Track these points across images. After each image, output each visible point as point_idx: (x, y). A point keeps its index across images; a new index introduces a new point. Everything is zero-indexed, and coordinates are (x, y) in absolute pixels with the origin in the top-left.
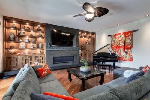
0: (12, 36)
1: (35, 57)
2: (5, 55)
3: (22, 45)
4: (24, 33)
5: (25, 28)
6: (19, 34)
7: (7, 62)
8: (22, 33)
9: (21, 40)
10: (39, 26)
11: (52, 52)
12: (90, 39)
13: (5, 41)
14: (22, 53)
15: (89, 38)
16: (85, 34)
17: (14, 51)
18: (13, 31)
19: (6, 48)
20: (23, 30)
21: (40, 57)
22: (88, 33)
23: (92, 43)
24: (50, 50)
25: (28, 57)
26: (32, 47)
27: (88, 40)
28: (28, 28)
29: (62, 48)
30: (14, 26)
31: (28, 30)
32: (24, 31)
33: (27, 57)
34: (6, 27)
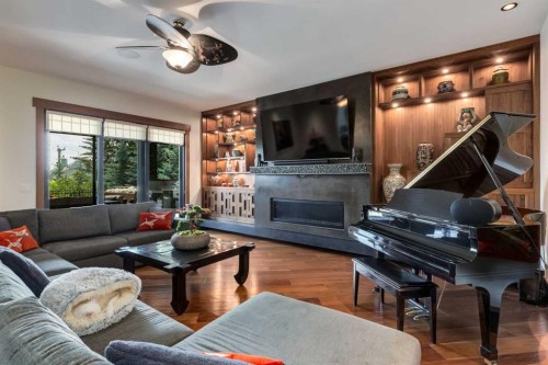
1: (240, 194)
2: (204, 186)
3: (230, 165)
4: (234, 136)
5: (234, 125)
8: (228, 138)
9: (227, 154)
10: (255, 110)
13: (207, 159)
17: (220, 178)
19: (207, 173)
20: (230, 130)
21: (249, 195)
25: (230, 194)
27: (470, 110)
28: (237, 121)
30: (221, 126)
31: (238, 127)
34: (207, 132)
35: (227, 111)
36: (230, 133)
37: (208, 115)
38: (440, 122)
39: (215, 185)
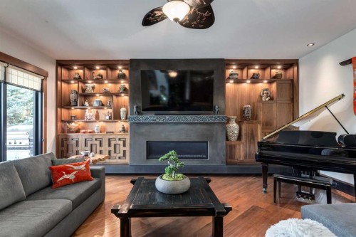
0: (73, 96)
1: (109, 139)
2: (59, 133)
3: (90, 113)
4: (93, 88)
5: (95, 78)
6: (84, 90)
7: (62, 146)
8: (88, 88)
9: (86, 103)
10: (120, 67)
11: (144, 129)
12: (274, 86)
13: (62, 107)
14: (89, 131)
15: (270, 82)
16: (255, 70)
17: (76, 125)
18: (74, 86)
19: (62, 121)
20: (90, 82)
21: (119, 139)
22: (266, 65)
23: (286, 99)
24: (139, 124)
25: (96, 139)
26: (107, 118)
27: (267, 90)
28: (99, 75)
29: (168, 117)
30: (77, 76)
31: (99, 80)
32: (92, 85)
33: (94, 139)
34: (62, 81)
35: (88, 65)
36: (90, 85)
37: (63, 64)
38: (252, 94)
39: (72, 132)
